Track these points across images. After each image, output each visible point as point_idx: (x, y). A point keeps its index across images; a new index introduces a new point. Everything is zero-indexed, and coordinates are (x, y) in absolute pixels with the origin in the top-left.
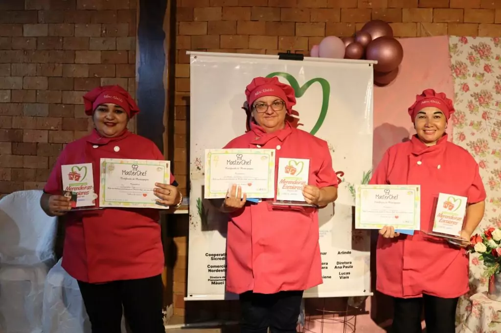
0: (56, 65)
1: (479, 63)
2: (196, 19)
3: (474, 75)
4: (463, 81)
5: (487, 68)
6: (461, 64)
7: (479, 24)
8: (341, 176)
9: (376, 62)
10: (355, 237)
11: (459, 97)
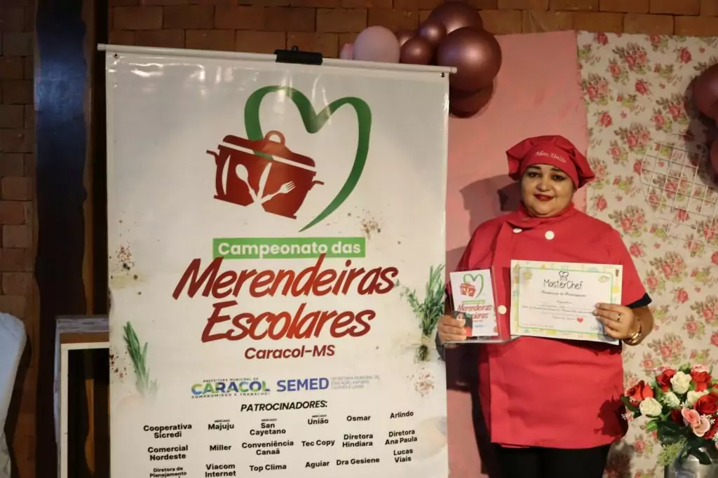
1: (627, 77)
3: (620, 98)
4: (602, 108)
5: (641, 87)
6: (597, 79)
7: (625, 13)
8: (393, 275)
9: (454, 70)
10: (419, 385)
11: (596, 135)
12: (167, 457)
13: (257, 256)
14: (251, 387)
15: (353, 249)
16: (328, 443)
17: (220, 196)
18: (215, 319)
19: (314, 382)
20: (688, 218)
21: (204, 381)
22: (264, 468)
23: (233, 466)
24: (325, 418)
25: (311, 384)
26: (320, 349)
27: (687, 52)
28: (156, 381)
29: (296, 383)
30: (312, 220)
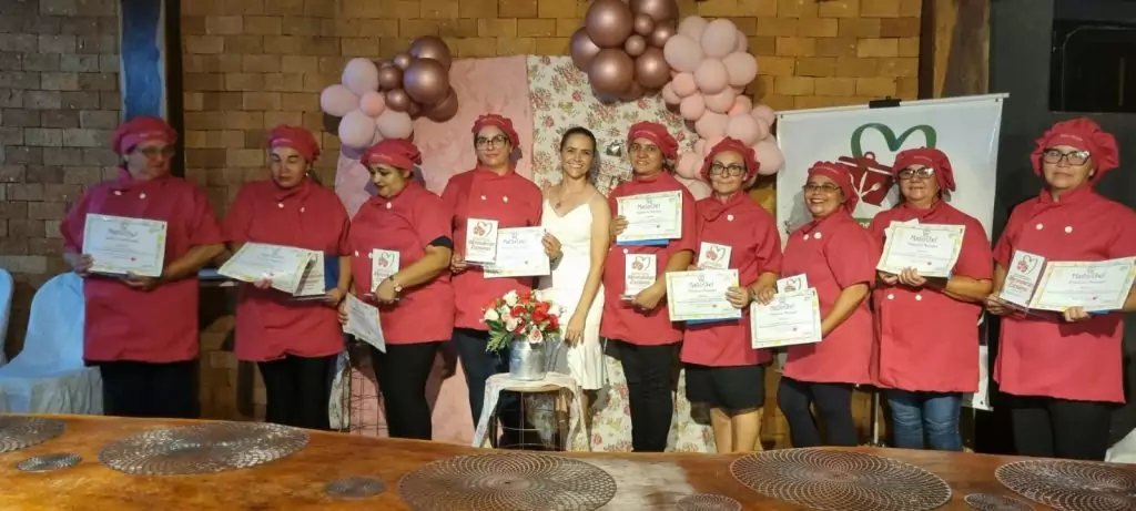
0: (14, 91)
1: (566, 89)
2: (208, 32)
3: (560, 105)
4: (545, 113)
5: (577, 96)
6: (542, 91)
11: (542, 134)
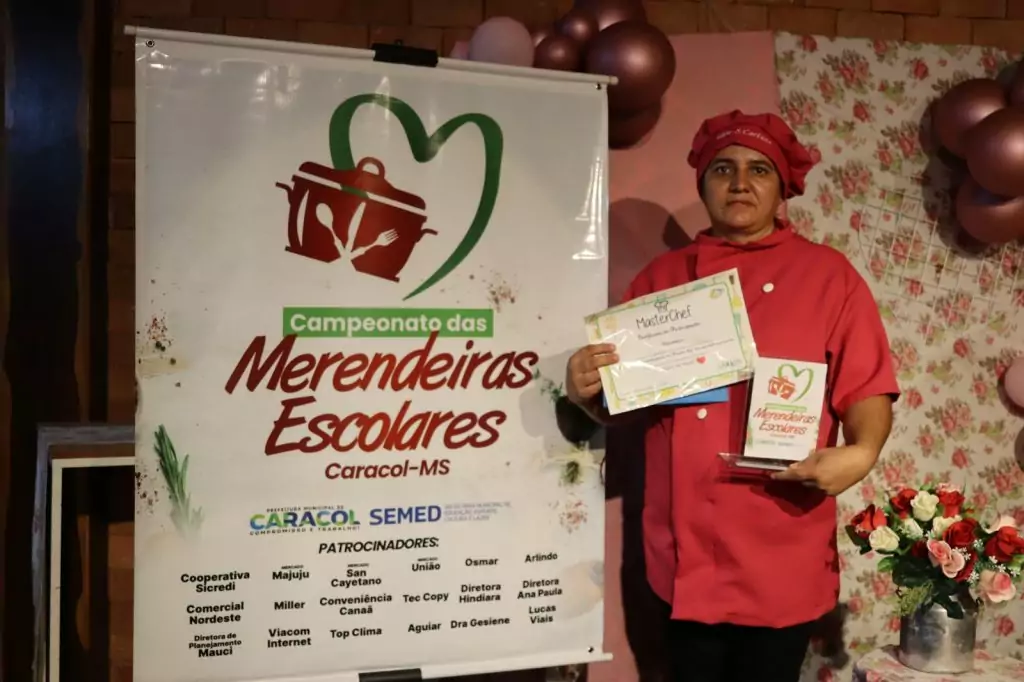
1: (842, 97)
3: (833, 126)
4: (807, 140)
5: (861, 111)
6: (801, 99)
7: (838, 10)
8: (531, 363)
9: (615, 80)
10: (565, 517)
12: (214, 620)
13: (344, 334)
14: (334, 519)
15: (476, 325)
16: (438, 597)
17: (294, 247)
18: (284, 422)
19: (421, 511)
20: (922, 291)
21: (268, 510)
22: (351, 633)
23: (307, 631)
24: (435, 563)
25: (418, 514)
26: (429, 465)
27: (923, 65)
28: (200, 509)
29: (396, 513)
30: (420, 283)
